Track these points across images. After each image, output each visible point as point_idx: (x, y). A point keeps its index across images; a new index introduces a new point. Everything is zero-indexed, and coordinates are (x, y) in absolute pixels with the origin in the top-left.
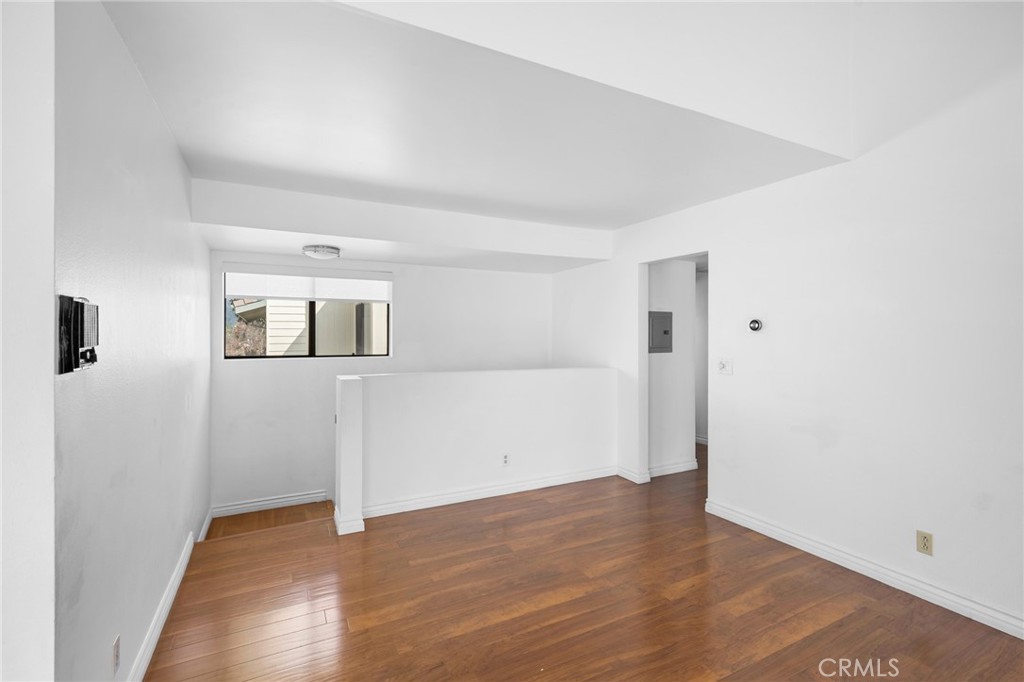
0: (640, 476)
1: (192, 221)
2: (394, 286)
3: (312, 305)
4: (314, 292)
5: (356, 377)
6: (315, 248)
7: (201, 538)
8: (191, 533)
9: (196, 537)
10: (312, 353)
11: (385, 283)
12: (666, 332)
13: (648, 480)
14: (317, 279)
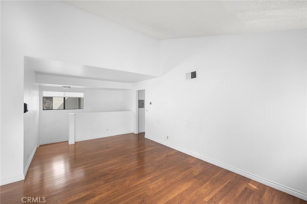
0: (136, 132)
1: (37, 83)
2: (84, 94)
3: (64, 98)
4: (65, 95)
5: (73, 114)
6: (65, 87)
7: (38, 147)
8: (36, 145)
9: (37, 146)
10: (64, 109)
11: (82, 93)
12: (143, 104)
13: (138, 133)
14: (66, 93)
